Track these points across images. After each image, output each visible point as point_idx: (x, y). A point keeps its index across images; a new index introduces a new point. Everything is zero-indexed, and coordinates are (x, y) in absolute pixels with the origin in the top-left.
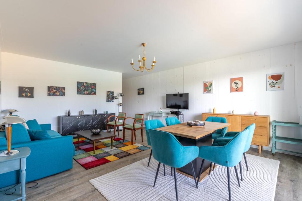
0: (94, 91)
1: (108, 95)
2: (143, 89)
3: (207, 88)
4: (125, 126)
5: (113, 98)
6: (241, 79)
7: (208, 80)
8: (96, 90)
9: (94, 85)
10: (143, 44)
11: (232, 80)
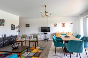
0: (3, 24)
1: (11, 27)
2: (29, 25)
3: (55, 25)
4: (30, 41)
5: (15, 28)
6: (64, 23)
7: (56, 23)
8: (4, 23)
9: (4, 21)
10: (45, 6)
11: (62, 24)
